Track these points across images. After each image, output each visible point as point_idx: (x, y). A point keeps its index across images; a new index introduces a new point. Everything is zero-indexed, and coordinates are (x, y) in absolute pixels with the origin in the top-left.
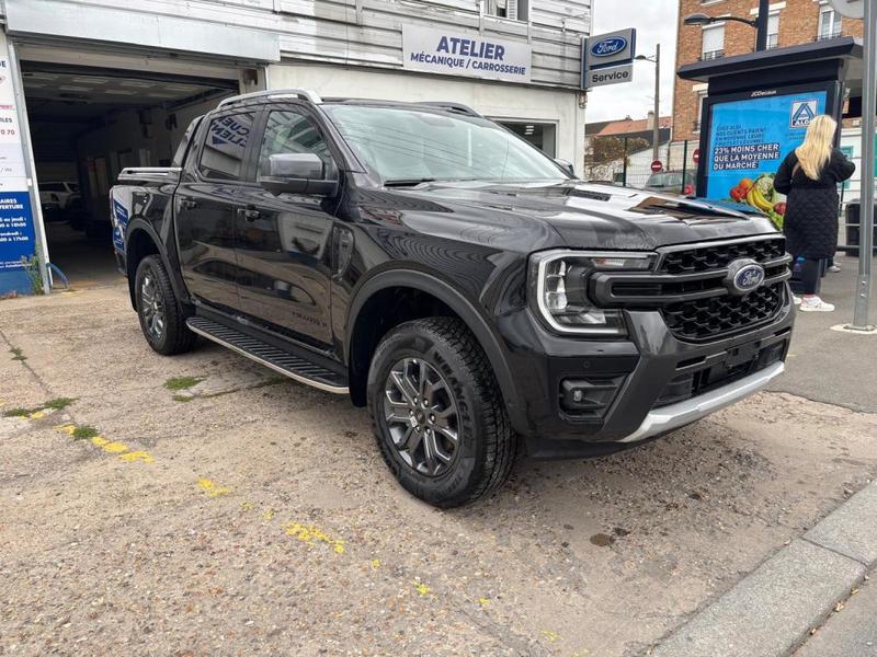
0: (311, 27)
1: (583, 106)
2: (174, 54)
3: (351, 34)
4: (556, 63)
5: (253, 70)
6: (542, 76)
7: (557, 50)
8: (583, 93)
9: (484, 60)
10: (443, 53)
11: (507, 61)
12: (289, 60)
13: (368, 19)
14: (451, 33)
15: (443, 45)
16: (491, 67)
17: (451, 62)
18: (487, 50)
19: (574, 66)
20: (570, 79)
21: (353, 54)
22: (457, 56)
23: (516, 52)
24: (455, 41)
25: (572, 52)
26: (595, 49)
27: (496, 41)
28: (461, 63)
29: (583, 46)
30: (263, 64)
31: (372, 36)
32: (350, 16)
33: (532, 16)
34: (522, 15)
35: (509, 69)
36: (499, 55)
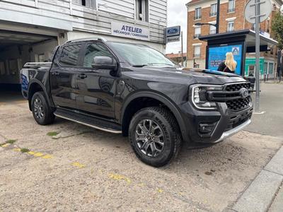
0: (82, 21)
1: (165, 48)
2: (36, 27)
3: (95, 23)
4: (157, 35)
5: (63, 33)
6: (153, 39)
7: (157, 31)
8: (165, 44)
9: (136, 33)
10: (123, 30)
11: (142, 34)
12: (76, 30)
13: (100, 19)
14: (126, 24)
15: (123, 28)
16: (138, 35)
17: (126, 34)
18: (137, 30)
19: (162, 36)
20: (161, 40)
22: (128, 31)
23: (145, 31)
24: (127, 27)
25: (162, 32)
26: (168, 31)
27: (139, 28)
28: (129, 34)
29: (165, 30)
30: (66, 31)
31: (101, 24)
32: (95, 18)
33: (150, 21)
34: (147, 20)
35: (143, 36)
36: (140, 32)
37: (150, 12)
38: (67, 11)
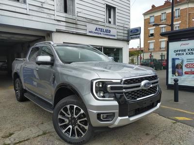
0: (64, 24)
1: (128, 44)
3: (74, 26)
4: (122, 34)
6: (119, 37)
7: (122, 31)
8: (129, 41)
9: (106, 33)
10: (96, 31)
11: (111, 33)
12: (58, 31)
13: (78, 23)
14: (98, 27)
15: (96, 29)
16: (108, 35)
17: (98, 34)
18: (107, 31)
19: (126, 35)
20: (126, 38)
21: (75, 31)
22: (100, 32)
23: (113, 32)
24: (99, 29)
25: (126, 32)
26: (131, 31)
27: (109, 29)
28: (101, 34)
29: (128, 31)
30: (51, 32)
31: (79, 27)
32: (74, 22)
33: (117, 24)
34: (115, 23)
35: (112, 36)
36: (109, 32)
37: (117, 17)
38: (53, 17)
